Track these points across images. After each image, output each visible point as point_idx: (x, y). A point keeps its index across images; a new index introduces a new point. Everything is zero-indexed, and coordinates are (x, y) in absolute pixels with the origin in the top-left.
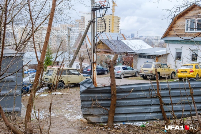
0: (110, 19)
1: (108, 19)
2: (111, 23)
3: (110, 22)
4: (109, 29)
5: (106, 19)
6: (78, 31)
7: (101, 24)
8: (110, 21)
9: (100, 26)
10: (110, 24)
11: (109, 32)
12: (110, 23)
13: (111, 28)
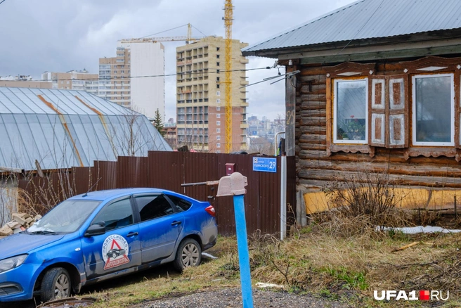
0: (218, 49)
1: (213, 46)
2: (222, 60)
3: (218, 56)
4: (218, 79)
5: (206, 48)
6: (108, 93)
7: (189, 66)
8: (218, 53)
9: (185, 70)
10: (218, 64)
11: (218, 86)
12: (218, 60)
13: (222, 76)
